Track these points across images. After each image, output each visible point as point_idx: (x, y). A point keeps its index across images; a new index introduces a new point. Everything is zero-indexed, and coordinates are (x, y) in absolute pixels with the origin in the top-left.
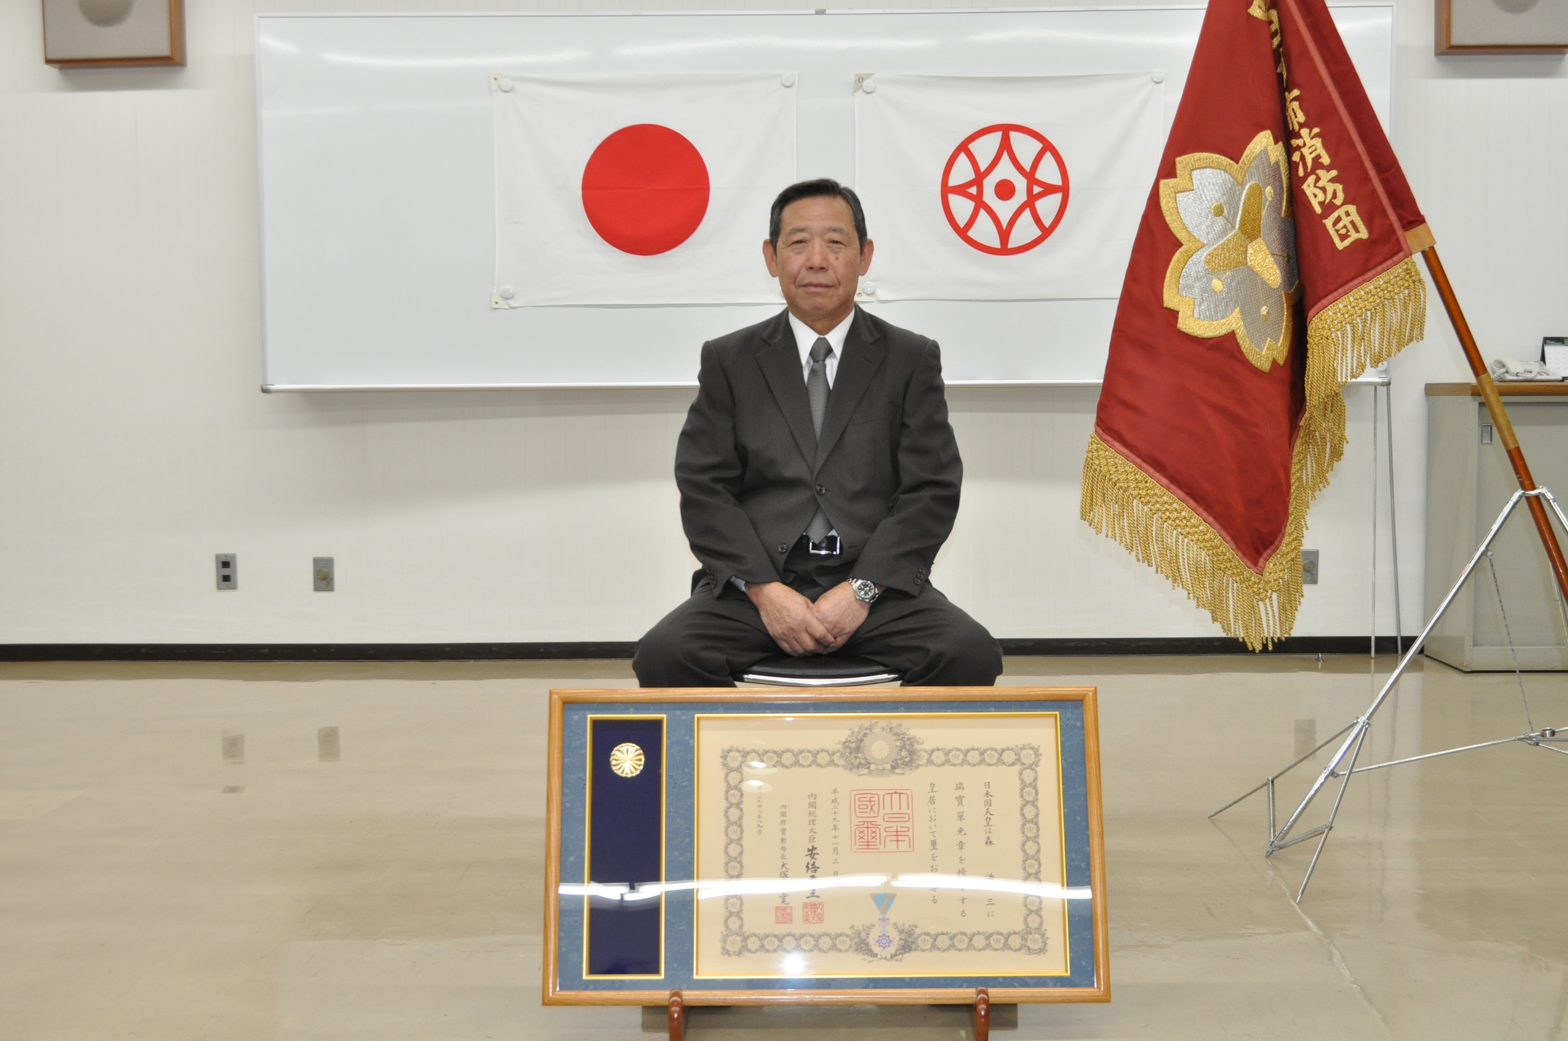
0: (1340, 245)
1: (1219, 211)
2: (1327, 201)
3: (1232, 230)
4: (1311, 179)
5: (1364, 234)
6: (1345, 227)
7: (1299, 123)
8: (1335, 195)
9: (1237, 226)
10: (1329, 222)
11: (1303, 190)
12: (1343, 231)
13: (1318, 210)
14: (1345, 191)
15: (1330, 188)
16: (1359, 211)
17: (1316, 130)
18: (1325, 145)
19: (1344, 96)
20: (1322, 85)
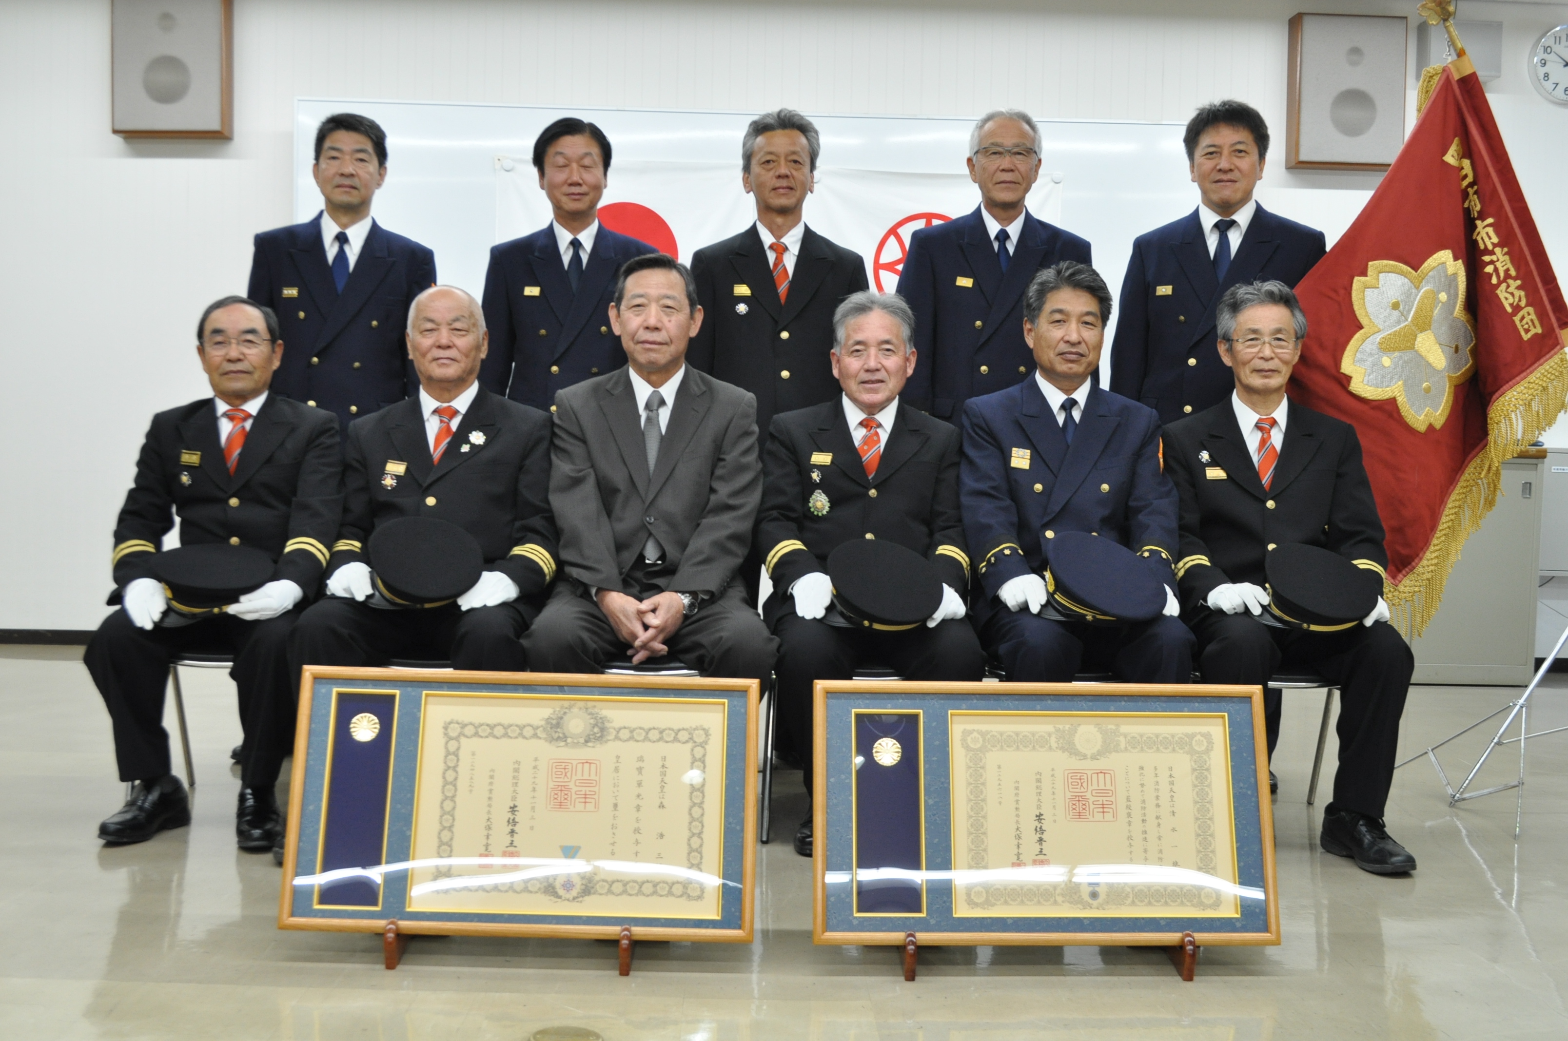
0: (1526, 337)
1: (1395, 306)
2: (1515, 304)
3: (1405, 322)
4: (1504, 286)
5: (1539, 330)
6: (1527, 323)
7: (1493, 244)
8: (1520, 300)
9: (1409, 320)
10: (1517, 319)
11: (1497, 294)
12: (1526, 327)
13: (1509, 310)
14: (1527, 296)
15: (1518, 293)
16: (1536, 313)
17: (1506, 250)
18: (1512, 261)
19: (1521, 226)
20: (1507, 218)
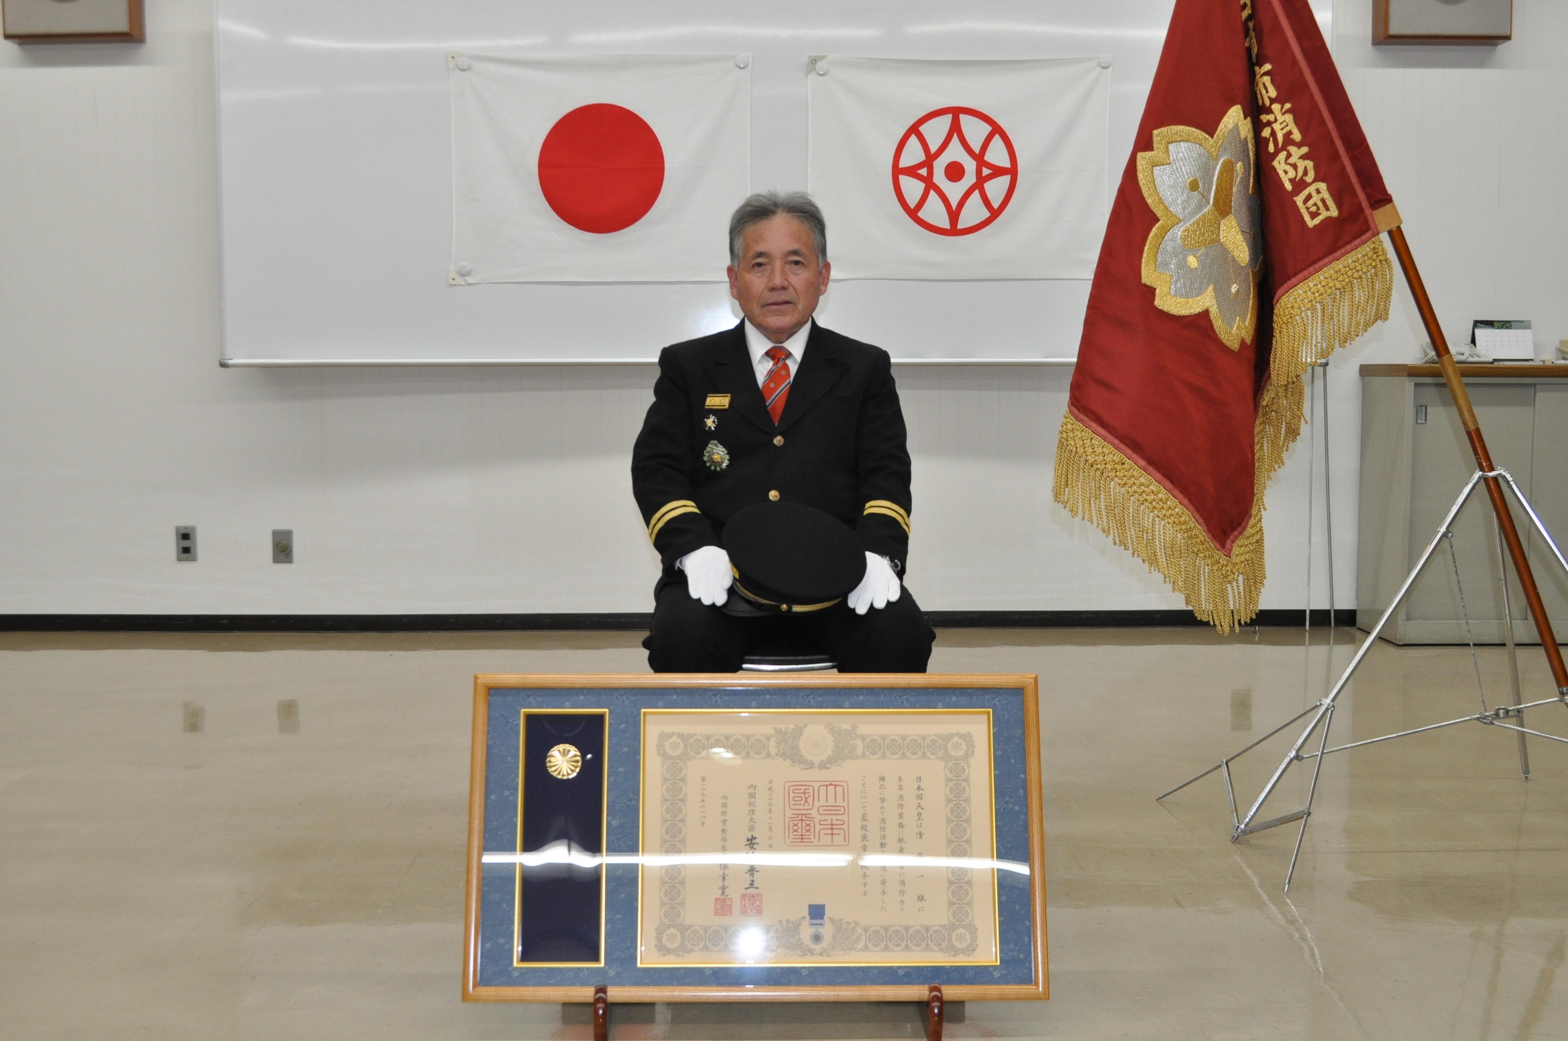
0: (1311, 223)
1: (1194, 186)
2: (1298, 178)
3: (1206, 206)
4: (1283, 155)
5: (1334, 212)
6: (1315, 204)
7: (1270, 99)
8: (1306, 172)
9: (1211, 203)
10: (1299, 200)
11: (1273, 166)
12: (1314, 209)
13: (1289, 187)
14: (1316, 168)
15: (1302, 164)
16: (1329, 189)
17: (1288, 106)
18: (1297, 122)
19: (1314, 71)
20: (1294, 61)
